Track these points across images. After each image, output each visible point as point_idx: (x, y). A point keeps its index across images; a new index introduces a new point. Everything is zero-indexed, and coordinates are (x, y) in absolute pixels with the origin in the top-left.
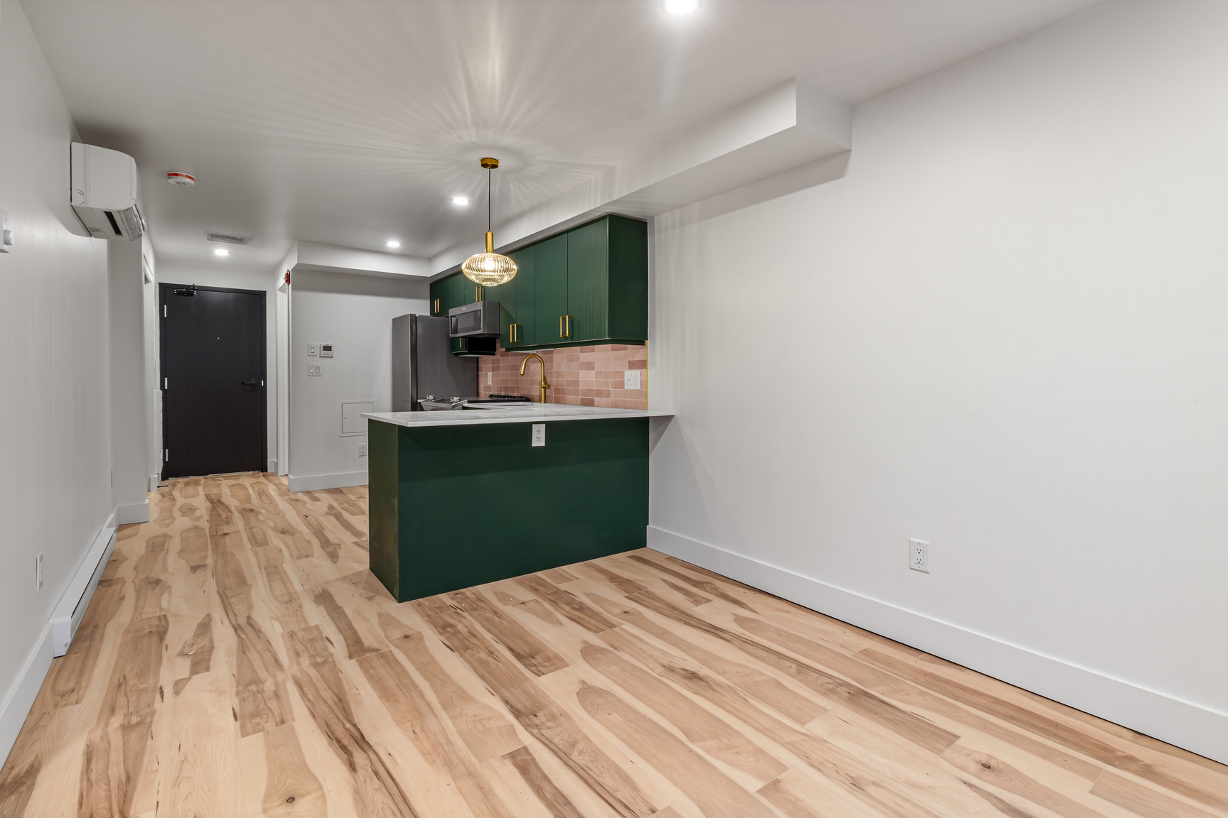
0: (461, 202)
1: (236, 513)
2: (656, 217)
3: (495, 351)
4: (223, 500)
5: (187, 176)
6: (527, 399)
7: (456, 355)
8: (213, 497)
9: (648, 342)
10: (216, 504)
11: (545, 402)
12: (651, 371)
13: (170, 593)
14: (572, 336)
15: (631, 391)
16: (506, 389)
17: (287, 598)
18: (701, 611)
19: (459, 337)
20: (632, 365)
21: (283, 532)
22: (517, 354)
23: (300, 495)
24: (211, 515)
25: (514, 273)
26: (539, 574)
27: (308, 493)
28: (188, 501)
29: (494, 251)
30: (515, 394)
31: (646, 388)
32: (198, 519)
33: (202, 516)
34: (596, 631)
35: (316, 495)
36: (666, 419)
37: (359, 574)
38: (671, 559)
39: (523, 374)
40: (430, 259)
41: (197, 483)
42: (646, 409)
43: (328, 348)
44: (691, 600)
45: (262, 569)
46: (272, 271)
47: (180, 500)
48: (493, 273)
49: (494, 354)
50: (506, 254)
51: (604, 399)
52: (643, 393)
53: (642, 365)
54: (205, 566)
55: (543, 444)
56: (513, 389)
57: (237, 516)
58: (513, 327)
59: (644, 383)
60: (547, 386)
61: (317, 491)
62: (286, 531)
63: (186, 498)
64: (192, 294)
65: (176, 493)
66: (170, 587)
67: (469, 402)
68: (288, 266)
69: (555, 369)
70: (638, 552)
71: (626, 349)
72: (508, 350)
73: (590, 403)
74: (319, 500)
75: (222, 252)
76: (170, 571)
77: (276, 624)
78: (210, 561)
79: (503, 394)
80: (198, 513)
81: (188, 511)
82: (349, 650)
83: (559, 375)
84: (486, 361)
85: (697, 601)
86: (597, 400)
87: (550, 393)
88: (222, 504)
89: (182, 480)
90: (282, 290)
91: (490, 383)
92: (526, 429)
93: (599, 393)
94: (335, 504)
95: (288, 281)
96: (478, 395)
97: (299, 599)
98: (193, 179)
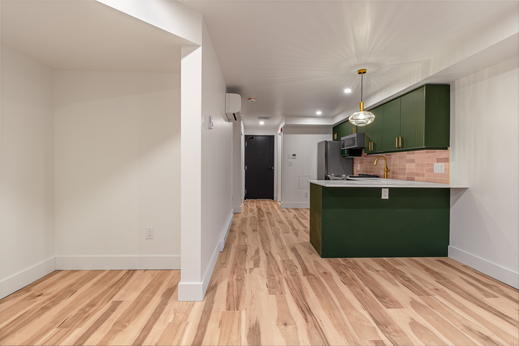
0: (348, 91)
1: (265, 213)
2: (456, 81)
3: (361, 155)
4: (261, 208)
5: (254, 99)
6: (377, 177)
7: (344, 157)
8: (258, 207)
9: (450, 148)
10: (259, 209)
11: (387, 178)
12: (452, 164)
13: (247, 238)
14: (403, 147)
15: (438, 174)
16: (367, 171)
17: (282, 247)
18: (490, 301)
19: (345, 149)
20: (439, 161)
21: (279, 222)
22: (372, 156)
23: (285, 209)
24: (258, 213)
25: (373, 119)
26: (385, 259)
27: (287, 209)
28: (252, 207)
29: (364, 110)
30: (371, 174)
31: (449, 172)
32: (254, 214)
33: (255, 213)
34: (419, 295)
35: (290, 210)
36: (462, 190)
37: (306, 243)
38: (465, 266)
39: (376, 165)
40: (333, 117)
41: (254, 202)
42: (448, 183)
43: (294, 155)
44: (483, 293)
45: (274, 235)
46: (276, 128)
47: (249, 207)
48: (363, 120)
49: (361, 156)
50: (369, 111)
51: (421, 178)
52: (447, 174)
53: (447, 160)
54: (257, 230)
55: (387, 198)
56: (370, 172)
57: (265, 214)
58: (371, 144)
59: (447, 170)
60: (388, 171)
61: (290, 209)
62: (280, 222)
63: (251, 206)
64: (253, 138)
65: (248, 204)
66: (247, 236)
67: (350, 177)
68: (282, 126)
69: (392, 163)
70: (443, 259)
71: (436, 152)
72: (368, 154)
73: (413, 179)
74: (291, 212)
75: (262, 123)
76: (247, 230)
77: (278, 256)
78: (258, 229)
79: (365, 174)
80: (254, 212)
81: (252, 211)
82: (304, 273)
83: (394, 165)
84: (357, 159)
85: (487, 295)
86: (416, 178)
87: (388, 174)
88: (261, 209)
89: (250, 200)
90: (280, 134)
91: (359, 169)
92: (379, 190)
93: (418, 175)
94: (296, 214)
95: (281, 131)
96: (353, 174)
97: (285, 248)
98: (255, 99)
